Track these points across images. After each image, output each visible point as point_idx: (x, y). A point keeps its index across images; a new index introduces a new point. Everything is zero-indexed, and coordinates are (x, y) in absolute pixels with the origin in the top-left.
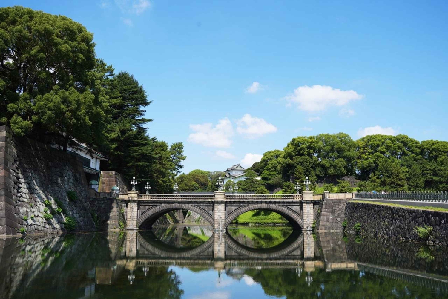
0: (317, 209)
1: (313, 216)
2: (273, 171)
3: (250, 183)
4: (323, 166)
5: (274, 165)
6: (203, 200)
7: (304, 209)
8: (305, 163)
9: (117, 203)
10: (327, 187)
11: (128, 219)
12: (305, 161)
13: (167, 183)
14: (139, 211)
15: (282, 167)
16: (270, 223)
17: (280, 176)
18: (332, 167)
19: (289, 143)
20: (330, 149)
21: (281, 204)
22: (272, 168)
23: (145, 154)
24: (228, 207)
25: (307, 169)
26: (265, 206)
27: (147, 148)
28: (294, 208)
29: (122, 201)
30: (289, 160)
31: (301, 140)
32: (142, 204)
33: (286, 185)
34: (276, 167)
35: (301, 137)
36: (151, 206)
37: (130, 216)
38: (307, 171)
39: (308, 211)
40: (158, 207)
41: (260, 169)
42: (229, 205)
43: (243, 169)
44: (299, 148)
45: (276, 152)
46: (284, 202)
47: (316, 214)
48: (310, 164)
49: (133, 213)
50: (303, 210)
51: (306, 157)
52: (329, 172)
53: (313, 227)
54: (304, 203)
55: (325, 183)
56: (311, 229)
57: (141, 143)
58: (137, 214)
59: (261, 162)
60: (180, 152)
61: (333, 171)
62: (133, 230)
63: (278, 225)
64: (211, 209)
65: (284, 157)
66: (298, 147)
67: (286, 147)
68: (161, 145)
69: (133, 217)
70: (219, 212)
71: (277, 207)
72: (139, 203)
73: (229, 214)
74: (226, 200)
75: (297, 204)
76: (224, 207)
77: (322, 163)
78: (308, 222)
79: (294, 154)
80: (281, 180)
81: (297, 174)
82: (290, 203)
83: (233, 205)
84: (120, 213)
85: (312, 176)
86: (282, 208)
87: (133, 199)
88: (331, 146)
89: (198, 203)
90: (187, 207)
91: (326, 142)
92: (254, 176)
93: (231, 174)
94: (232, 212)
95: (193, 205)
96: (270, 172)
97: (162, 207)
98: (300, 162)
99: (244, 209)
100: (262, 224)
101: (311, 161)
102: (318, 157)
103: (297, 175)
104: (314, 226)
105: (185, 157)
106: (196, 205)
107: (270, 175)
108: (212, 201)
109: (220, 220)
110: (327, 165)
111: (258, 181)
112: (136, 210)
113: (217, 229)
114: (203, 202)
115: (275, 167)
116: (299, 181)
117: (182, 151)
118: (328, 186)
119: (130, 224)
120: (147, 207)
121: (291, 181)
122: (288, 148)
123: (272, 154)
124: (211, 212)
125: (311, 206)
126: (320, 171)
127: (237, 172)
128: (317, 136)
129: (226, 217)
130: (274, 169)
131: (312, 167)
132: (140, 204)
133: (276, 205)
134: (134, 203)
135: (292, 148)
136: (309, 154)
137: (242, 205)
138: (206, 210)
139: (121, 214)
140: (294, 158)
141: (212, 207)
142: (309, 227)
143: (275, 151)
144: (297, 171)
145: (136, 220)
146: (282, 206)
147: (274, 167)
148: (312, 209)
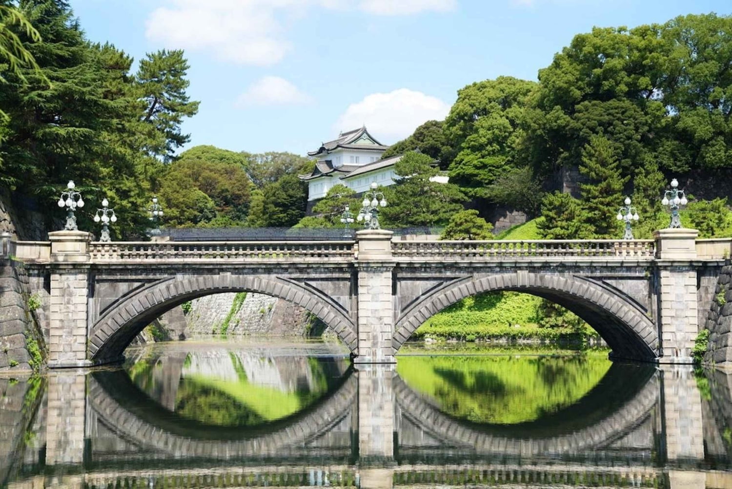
0: (712, 290)
1: (695, 313)
2: (494, 153)
3: (414, 194)
4: (685, 136)
5: (497, 131)
6: (316, 259)
7: (664, 289)
8: (620, 127)
9: (17, 276)
10: (703, 210)
11: (52, 332)
12: (618, 119)
13: (131, 199)
14: (91, 300)
15: (529, 139)
16: (497, 337)
17: (525, 171)
18: (721, 138)
19: (561, 53)
20: (716, 71)
21: (582, 274)
22: (490, 143)
23: (77, 97)
24: (403, 282)
25: (627, 147)
26: (529, 277)
27: (83, 72)
28: (626, 286)
29: (28, 270)
30: (558, 116)
31: (606, 44)
32: (104, 277)
33: (551, 203)
34: (506, 138)
35: (608, 31)
36: (137, 284)
37: (61, 321)
38: (625, 154)
39: (677, 295)
40: (163, 286)
41: (443, 144)
42: (404, 275)
43: (376, 146)
44: (598, 71)
45: (502, 86)
46: (591, 267)
47: (708, 307)
48: (637, 129)
49: (72, 308)
50: (659, 294)
51: (622, 104)
52: (709, 157)
53: (699, 354)
54: (665, 268)
55: (691, 196)
56: (691, 360)
57: (57, 55)
58: (87, 312)
59: (451, 122)
60: (177, 87)
61: (722, 153)
62: (74, 367)
63: (525, 341)
64: (347, 290)
65: (540, 105)
66: (595, 67)
67: (550, 69)
68: (117, 63)
69: (73, 324)
70: (375, 297)
71: (569, 281)
72: (94, 273)
73: (407, 306)
74: (397, 259)
75: (637, 274)
76: (390, 282)
77: (680, 125)
78: (680, 335)
79: (577, 93)
80: (529, 184)
81: (592, 164)
82: (612, 269)
83: (418, 275)
84: (26, 312)
85: (648, 173)
86: (585, 286)
87: (72, 260)
88: (720, 59)
89: (301, 270)
90: (263, 284)
91: (701, 46)
92: (426, 172)
93: (335, 164)
94: (417, 299)
95: (286, 276)
96: (483, 157)
97: (176, 287)
98: (601, 124)
99: (455, 290)
100: (468, 337)
101: (643, 119)
102: (666, 102)
103: (591, 169)
104: (703, 348)
105: (195, 105)
106: (293, 276)
107: (484, 166)
108: (351, 265)
109: (378, 329)
110: (703, 131)
111: (439, 187)
112: (85, 299)
113: (368, 358)
114: (317, 268)
115: (500, 140)
116: (599, 188)
117: (184, 84)
118: (709, 206)
119: (61, 349)
120: (123, 287)
121: (567, 191)
122: (558, 71)
123: (492, 93)
124: (345, 300)
125: (691, 278)
126: (673, 155)
127: (355, 155)
128: (667, 25)
129: (395, 316)
130: (496, 147)
131: (644, 139)
132: (97, 277)
133: (566, 274)
134: (76, 274)
135: (571, 72)
136: (633, 93)
137: (449, 274)
138: (329, 293)
139: (30, 314)
140: (577, 107)
141: (348, 283)
142: (683, 351)
143: (501, 80)
144: (593, 155)
145: (83, 332)
146: (586, 279)
147: (495, 139)
148: (695, 288)
